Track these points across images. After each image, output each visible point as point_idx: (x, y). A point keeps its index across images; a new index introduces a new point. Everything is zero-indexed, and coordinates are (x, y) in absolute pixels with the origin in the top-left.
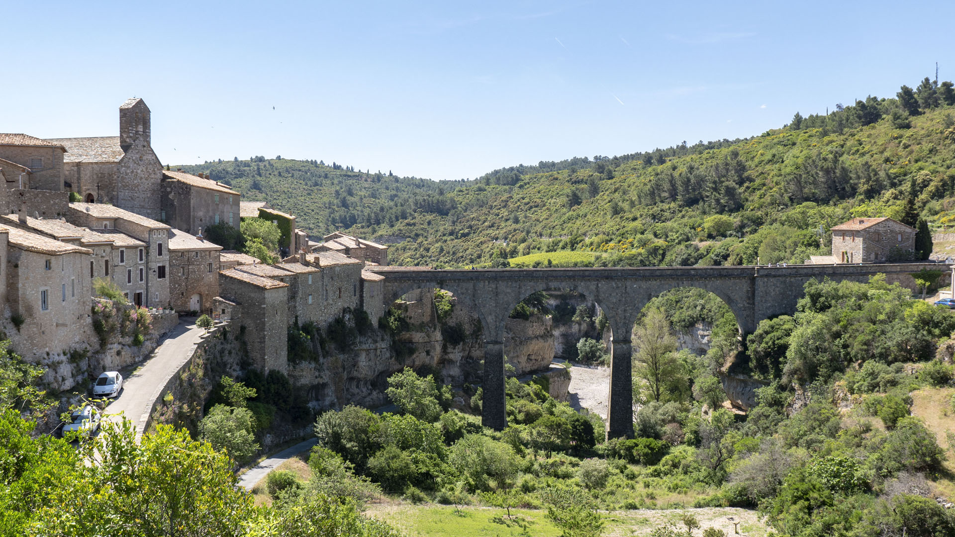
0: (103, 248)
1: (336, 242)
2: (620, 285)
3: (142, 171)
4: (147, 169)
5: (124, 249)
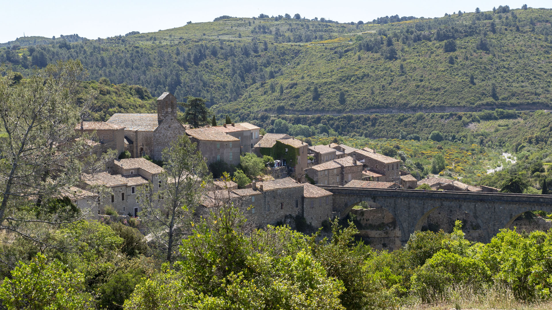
0: (120, 188)
1: (335, 162)
2: (491, 206)
3: (171, 133)
4: (174, 131)
5: (135, 186)
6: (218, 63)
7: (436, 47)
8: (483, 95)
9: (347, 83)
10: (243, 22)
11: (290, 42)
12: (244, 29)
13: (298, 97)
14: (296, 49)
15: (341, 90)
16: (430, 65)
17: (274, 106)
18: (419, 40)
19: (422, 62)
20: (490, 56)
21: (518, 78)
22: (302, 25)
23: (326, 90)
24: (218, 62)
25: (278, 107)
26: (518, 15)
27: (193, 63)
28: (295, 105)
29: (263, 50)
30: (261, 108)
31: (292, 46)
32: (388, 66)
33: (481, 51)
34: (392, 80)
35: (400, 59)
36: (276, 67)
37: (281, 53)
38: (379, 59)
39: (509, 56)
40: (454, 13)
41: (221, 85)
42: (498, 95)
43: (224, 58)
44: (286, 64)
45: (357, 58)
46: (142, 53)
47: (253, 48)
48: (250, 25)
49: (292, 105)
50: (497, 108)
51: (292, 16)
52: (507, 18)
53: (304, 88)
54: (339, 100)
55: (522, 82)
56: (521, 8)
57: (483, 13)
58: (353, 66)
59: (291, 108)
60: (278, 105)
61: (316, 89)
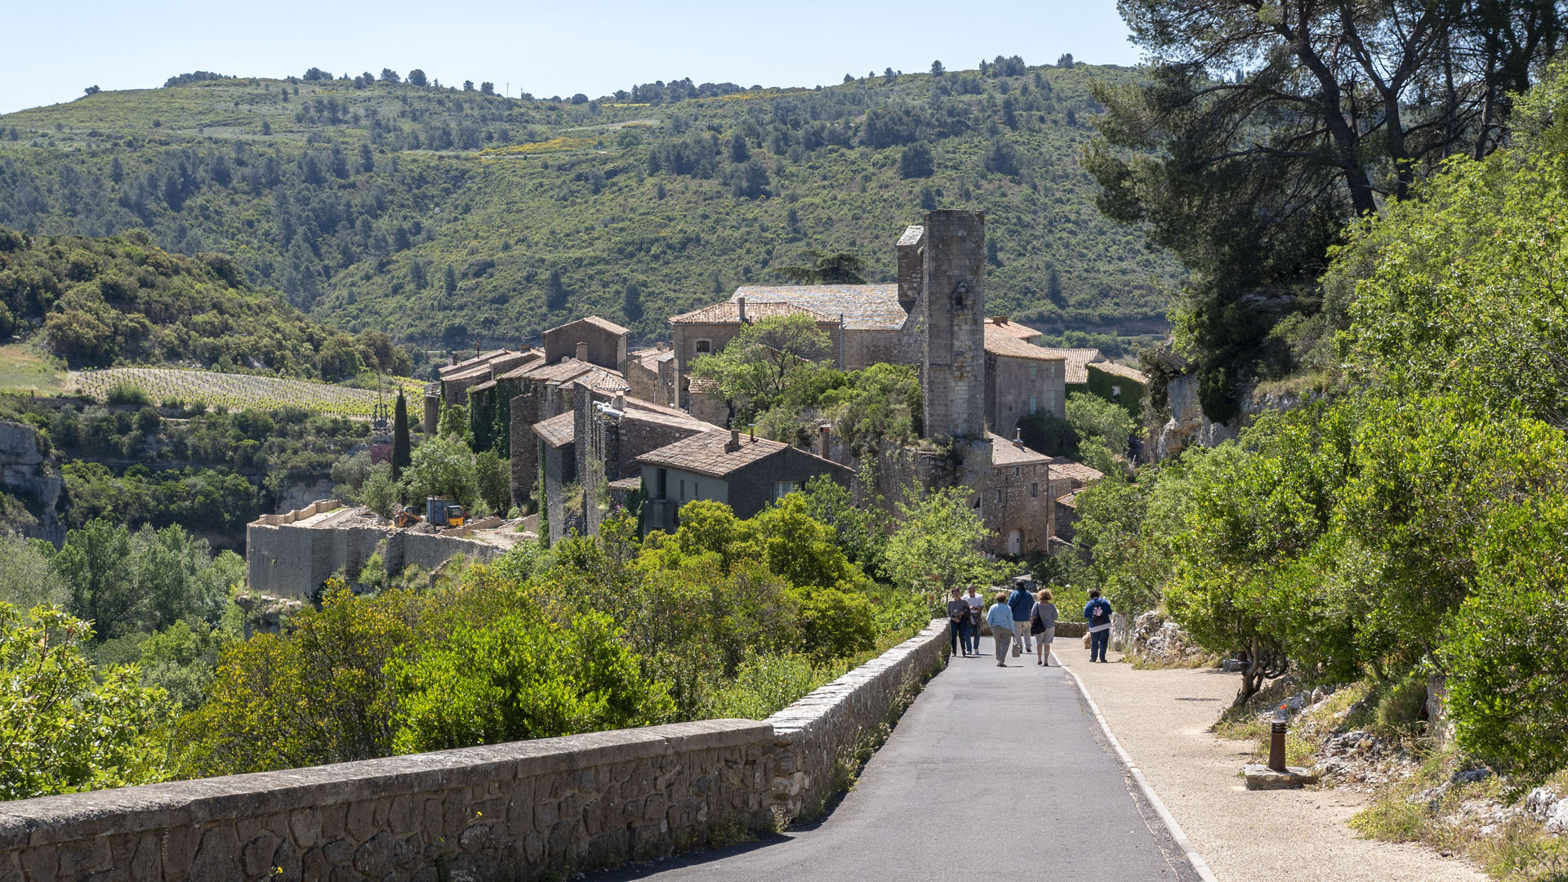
6: (237, 205)
7: (874, 164)
8: (1026, 294)
9: (639, 261)
10: (261, 91)
11: (418, 147)
12: (273, 111)
13: (502, 300)
14: (455, 166)
15: (625, 280)
16: (869, 212)
17: (432, 325)
18: (819, 144)
19: (844, 202)
20: (1026, 189)
21: (1106, 250)
22: (440, 102)
23: (582, 281)
24: (233, 202)
25: (446, 329)
26: (1053, 85)
27: (165, 205)
28: (497, 324)
29: (362, 170)
30: (396, 331)
31: (441, 158)
32: (750, 216)
33: (999, 175)
34: (769, 253)
35: (778, 195)
36: (405, 218)
37: (413, 179)
38: (719, 195)
39: (1071, 191)
40: (872, 74)
41: (257, 268)
42: (1064, 294)
43: (252, 191)
44: (428, 209)
45: (654, 193)
46: (14, 174)
47: (332, 163)
48: (286, 100)
49: (488, 323)
50: (1067, 328)
51: (404, 76)
52: (1025, 90)
53: (519, 276)
54: (623, 309)
55: (1121, 259)
56: (1055, 63)
57: (955, 75)
58: (648, 213)
59: (485, 332)
60: (446, 323)
61: (555, 277)
